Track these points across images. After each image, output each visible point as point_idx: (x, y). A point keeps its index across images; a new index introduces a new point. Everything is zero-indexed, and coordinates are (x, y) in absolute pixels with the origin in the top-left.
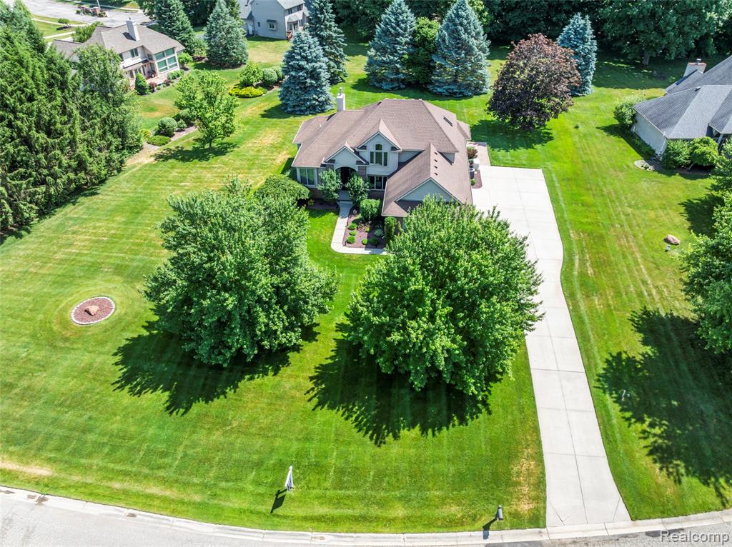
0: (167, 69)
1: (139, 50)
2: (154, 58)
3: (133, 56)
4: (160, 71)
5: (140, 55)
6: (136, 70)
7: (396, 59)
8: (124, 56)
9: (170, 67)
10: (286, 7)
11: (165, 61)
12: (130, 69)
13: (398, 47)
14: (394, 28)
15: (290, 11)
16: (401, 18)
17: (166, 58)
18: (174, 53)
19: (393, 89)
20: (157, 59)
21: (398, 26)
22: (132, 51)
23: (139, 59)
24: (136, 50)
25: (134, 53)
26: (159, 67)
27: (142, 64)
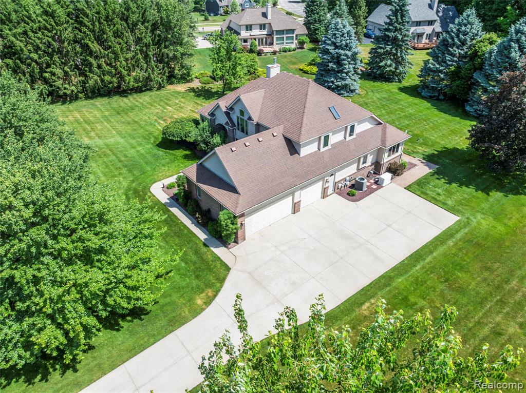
0: (283, 43)
1: (267, 26)
2: (275, 33)
3: (261, 29)
4: (277, 44)
5: (266, 29)
6: (259, 39)
7: (442, 68)
8: (253, 27)
9: (287, 43)
10: (414, 19)
11: (283, 37)
12: (254, 37)
13: (448, 58)
14: (452, 38)
15: (418, 23)
16: (463, 28)
17: (285, 36)
18: (293, 33)
19: (431, 97)
20: (277, 34)
21: (458, 36)
22: (261, 25)
23: (265, 32)
24: (264, 25)
25: (262, 26)
26: (277, 41)
27: (265, 36)
